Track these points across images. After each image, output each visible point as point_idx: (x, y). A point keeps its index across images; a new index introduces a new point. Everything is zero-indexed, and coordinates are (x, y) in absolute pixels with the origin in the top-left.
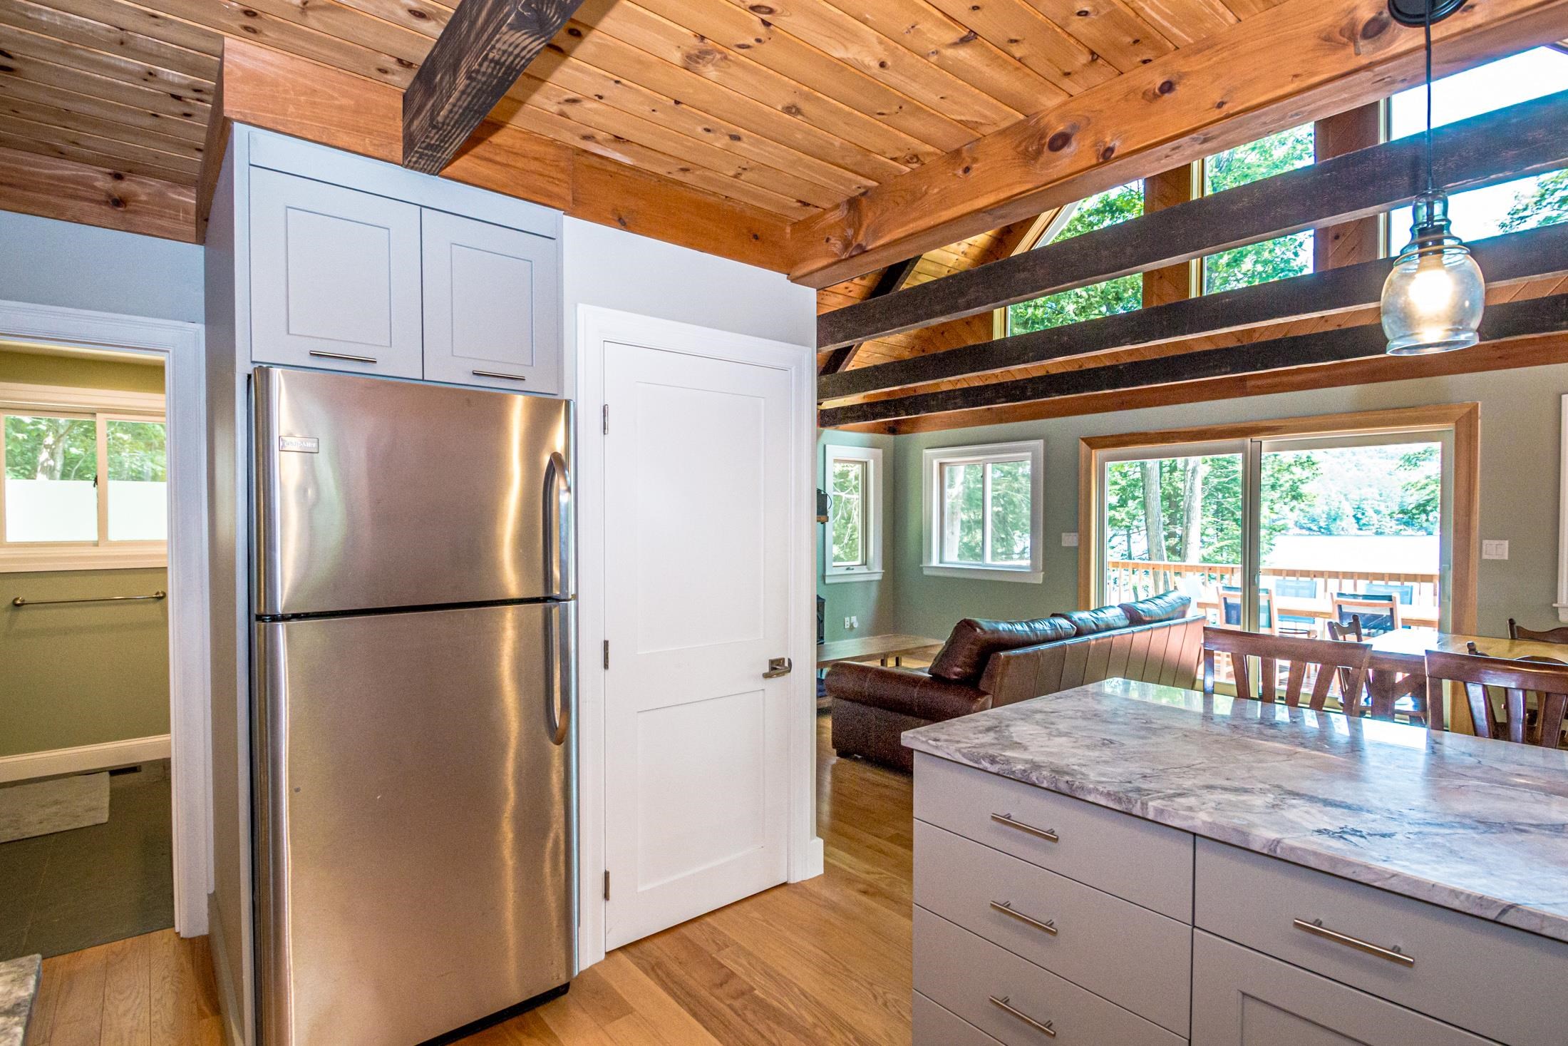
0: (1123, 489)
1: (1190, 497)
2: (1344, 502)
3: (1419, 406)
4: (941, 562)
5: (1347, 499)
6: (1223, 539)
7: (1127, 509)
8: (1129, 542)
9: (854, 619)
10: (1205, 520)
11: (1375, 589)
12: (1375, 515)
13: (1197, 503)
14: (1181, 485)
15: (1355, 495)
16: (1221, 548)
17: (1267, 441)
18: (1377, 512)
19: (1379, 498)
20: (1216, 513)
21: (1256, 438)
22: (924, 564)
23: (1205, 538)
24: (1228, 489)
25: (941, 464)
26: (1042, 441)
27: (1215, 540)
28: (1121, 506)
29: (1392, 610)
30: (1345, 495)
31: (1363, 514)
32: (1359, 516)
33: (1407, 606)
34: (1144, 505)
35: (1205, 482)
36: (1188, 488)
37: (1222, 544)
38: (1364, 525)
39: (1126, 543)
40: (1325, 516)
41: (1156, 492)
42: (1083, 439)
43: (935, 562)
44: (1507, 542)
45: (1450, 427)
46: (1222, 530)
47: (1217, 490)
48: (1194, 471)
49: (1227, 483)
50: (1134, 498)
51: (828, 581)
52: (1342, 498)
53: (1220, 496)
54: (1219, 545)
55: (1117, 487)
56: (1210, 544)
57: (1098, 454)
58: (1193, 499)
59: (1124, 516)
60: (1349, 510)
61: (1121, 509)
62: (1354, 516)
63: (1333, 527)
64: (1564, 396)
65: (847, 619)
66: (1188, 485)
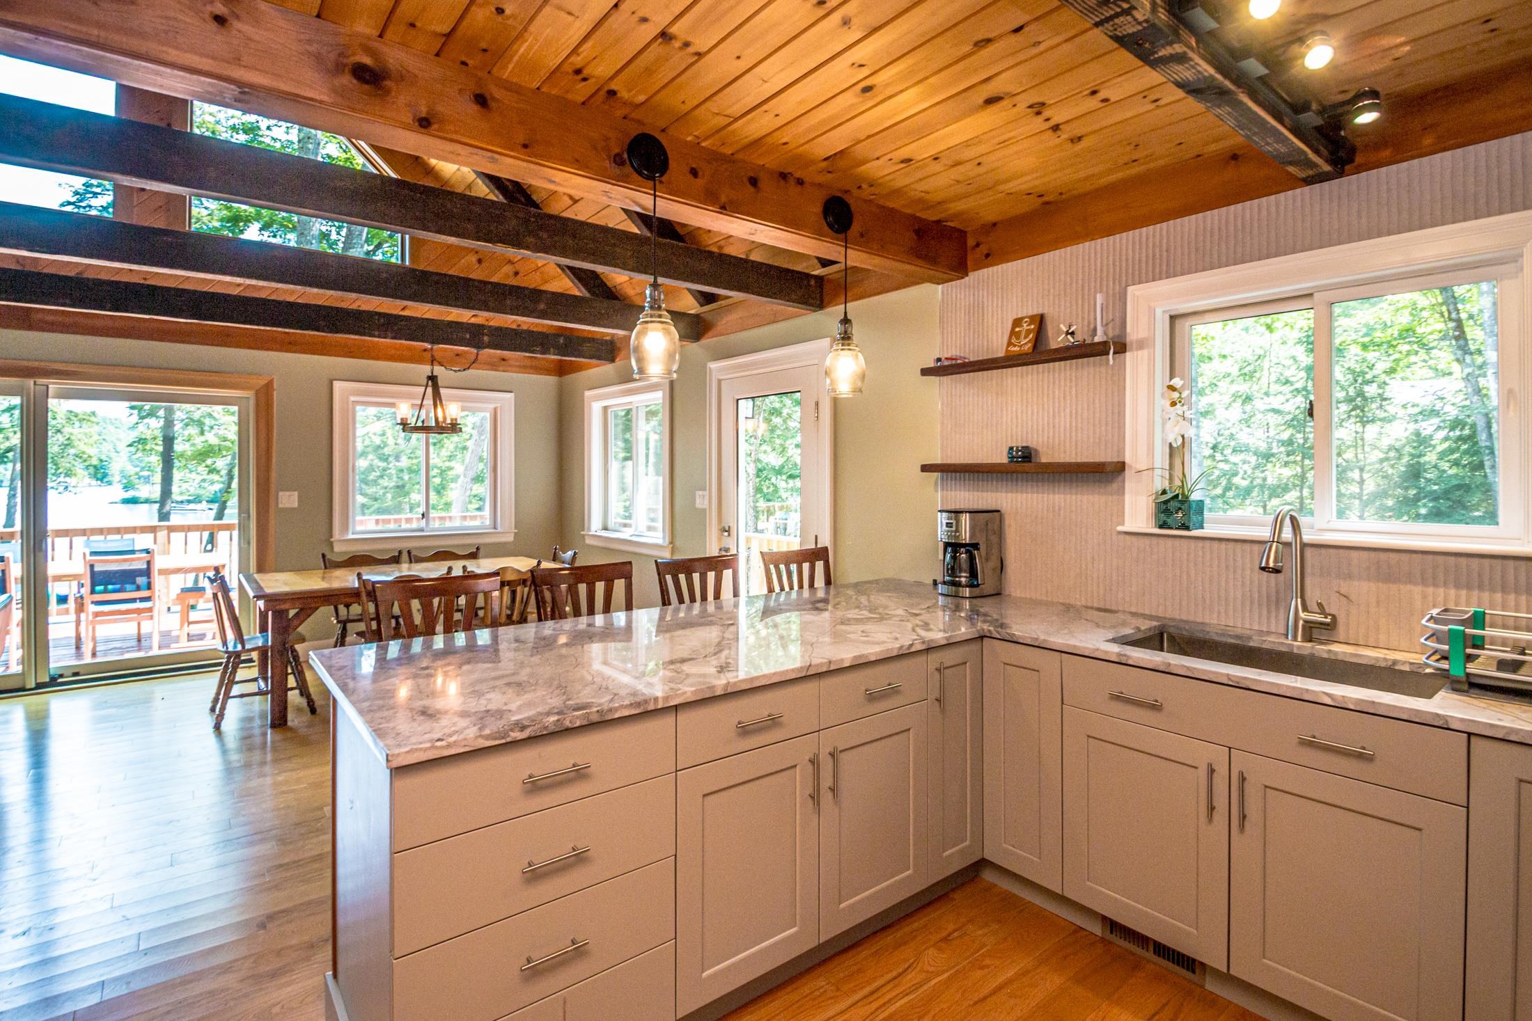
3: (224, 372)
11: (109, 545)
17: (54, 386)
21: (41, 381)
29: (149, 563)
33: (165, 557)
44: (296, 493)
45: (249, 394)
64: (335, 382)
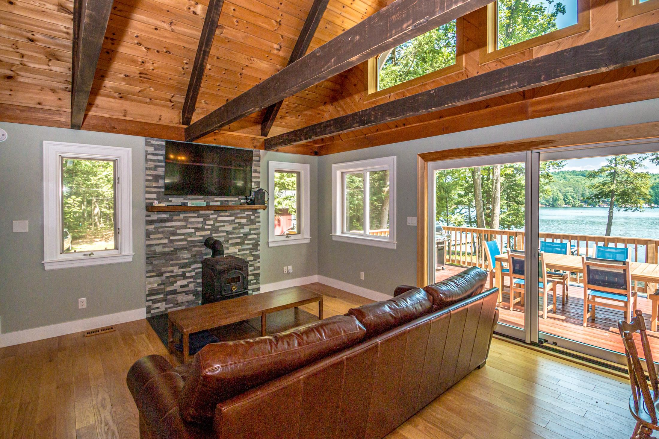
0: (467, 188)
1: (495, 192)
2: (559, 193)
4: (342, 233)
5: (560, 192)
6: (510, 211)
7: (468, 197)
8: (469, 212)
9: (290, 267)
10: (502, 203)
12: (572, 199)
13: (498, 195)
14: (491, 186)
15: (564, 190)
16: (509, 214)
18: (573, 197)
19: (573, 192)
20: (507, 199)
22: (333, 234)
23: (502, 210)
24: (512, 188)
25: (342, 173)
26: (395, 157)
27: (506, 211)
28: (466, 196)
29: (625, 270)
30: (560, 191)
31: (567, 198)
32: (566, 199)
34: (475, 195)
35: (502, 185)
36: (494, 187)
37: (510, 213)
38: (567, 203)
39: (468, 212)
40: (551, 199)
41: (480, 189)
42: (419, 155)
43: (339, 233)
46: (510, 206)
47: (508, 188)
48: (497, 180)
49: (512, 185)
50: (471, 192)
51: (270, 245)
52: (558, 191)
53: (509, 191)
54: (508, 213)
55: (464, 187)
56: (504, 212)
57: (430, 164)
58: (496, 193)
59: (466, 200)
60: (561, 196)
61: (465, 197)
62: (564, 199)
63: (555, 204)
65: (285, 268)
66: (494, 186)
